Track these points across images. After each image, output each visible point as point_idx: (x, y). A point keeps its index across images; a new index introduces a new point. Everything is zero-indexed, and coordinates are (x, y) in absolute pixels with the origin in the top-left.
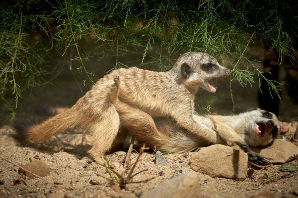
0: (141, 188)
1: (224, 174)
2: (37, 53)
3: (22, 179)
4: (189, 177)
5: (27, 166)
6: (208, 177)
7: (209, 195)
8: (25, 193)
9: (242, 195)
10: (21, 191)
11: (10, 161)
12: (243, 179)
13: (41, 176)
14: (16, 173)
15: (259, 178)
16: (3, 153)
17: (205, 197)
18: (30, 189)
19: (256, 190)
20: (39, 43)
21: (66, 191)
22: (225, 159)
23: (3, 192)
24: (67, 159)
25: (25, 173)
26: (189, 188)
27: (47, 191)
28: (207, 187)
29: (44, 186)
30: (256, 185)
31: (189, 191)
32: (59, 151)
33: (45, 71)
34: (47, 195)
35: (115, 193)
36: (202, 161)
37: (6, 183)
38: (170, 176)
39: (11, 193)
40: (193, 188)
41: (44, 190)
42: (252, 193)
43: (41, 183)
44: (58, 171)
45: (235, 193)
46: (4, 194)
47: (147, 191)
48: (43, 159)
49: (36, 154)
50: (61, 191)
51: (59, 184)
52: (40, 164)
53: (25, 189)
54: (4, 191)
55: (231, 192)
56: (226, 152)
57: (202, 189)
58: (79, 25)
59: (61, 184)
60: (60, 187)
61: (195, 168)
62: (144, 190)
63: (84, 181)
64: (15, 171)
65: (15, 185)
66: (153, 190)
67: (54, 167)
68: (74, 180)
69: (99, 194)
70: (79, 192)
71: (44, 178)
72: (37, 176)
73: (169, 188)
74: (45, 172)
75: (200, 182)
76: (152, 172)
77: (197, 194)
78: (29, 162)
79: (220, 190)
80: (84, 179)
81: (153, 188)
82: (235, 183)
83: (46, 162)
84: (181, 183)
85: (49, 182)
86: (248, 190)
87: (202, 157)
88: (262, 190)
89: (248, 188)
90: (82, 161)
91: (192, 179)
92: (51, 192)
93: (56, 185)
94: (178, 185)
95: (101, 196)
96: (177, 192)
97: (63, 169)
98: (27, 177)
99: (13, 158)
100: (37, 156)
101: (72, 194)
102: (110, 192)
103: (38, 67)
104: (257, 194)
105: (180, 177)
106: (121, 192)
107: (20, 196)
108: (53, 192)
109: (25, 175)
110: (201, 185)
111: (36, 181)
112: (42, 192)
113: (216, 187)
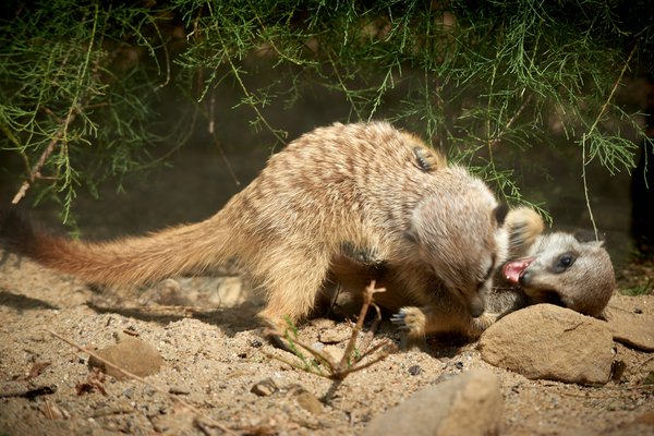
0: (367, 403)
1: (557, 371)
2: (135, 93)
3: (97, 381)
4: (478, 381)
5: (107, 351)
6: (520, 378)
7: (522, 421)
8: (104, 414)
9: (598, 421)
10: (95, 408)
11: (70, 339)
12: (600, 384)
13: (139, 374)
14: (83, 368)
15: (638, 383)
16: (54, 321)
17: (514, 424)
18: (115, 405)
19: (631, 410)
20: (139, 73)
21: (197, 411)
22: (560, 337)
23: (53, 412)
24: (199, 335)
25: (103, 368)
26: (478, 406)
27: (154, 409)
28: (518, 402)
29: (146, 397)
30: (630, 397)
31: (478, 411)
32: (181, 318)
33: (152, 135)
34: (154, 419)
35: (309, 414)
36: (508, 343)
37: (59, 390)
38: (435, 377)
39: (72, 415)
40: (486, 404)
41: (147, 409)
42: (622, 416)
43: (140, 392)
44: (178, 364)
45: (583, 418)
46: (56, 417)
47: (382, 410)
48: (144, 336)
49: (129, 324)
50: (185, 410)
51: (181, 393)
52: (138, 346)
53: (104, 405)
54: (55, 409)
55: (574, 414)
56: (562, 323)
57: (506, 406)
58: (236, 29)
59: (186, 394)
60: (183, 402)
61: (493, 358)
62: (374, 409)
63: (239, 387)
64: (82, 362)
65: (79, 394)
66: (396, 409)
67: (170, 353)
68: (216, 384)
69: (273, 417)
70: (227, 413)
71: (146, 378)
72: (130, 375)
73: (433, 404)
74: (149, 364)
75: (502, 391)
76: (395, 367)
77: (496, 419)
78: (112, 342)
79: (548, 409)
80: (238, 382)
81: (397, 404)
82: (583, 394)
83: (152, 342)
84: (459, 394)
85: (159, 388)
86: (613, 410)
87: (508, 333)
88: (643, 409)
89: (613, 406)
90: (235, 340)
91: (485, 384)
92: (162, 412)
93: (174, 396)
94: (453, 397)
95: (277, 421)
96: (450, 414)
97: (192, 358)
98: (109, 378)
99: (77, 331)
100: (131, 328)
101: (209, 417)
102: (296, 412)
103: (135, 125)
104: (633, 419)
105: (457, 380)
106: (322, 413)
107: (91, 420)
108: (168, 411)
109: (104, 371)
110: (505, 396)
111: (130, 386)
112: (142, 413)
113: (540, 403)
